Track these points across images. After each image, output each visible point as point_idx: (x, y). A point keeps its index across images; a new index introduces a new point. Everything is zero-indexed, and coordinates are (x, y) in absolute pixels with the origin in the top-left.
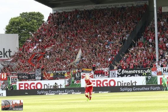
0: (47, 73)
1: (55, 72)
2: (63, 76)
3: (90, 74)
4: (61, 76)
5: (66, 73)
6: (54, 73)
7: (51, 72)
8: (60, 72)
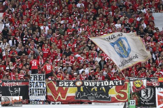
0: (58, 85)
1: (83, 85)
2: (103, 93)
4: (99, 94)
5: (114, 87)
6: (79, 88)
7: (69, 84)
8: (96, 85)
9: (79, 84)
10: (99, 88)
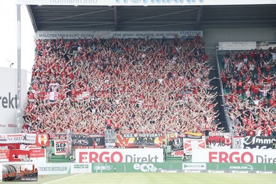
0: (123, 136)
1: (138, 136)
2: (151, 142)
3: (199, 141)
4: (148, 142)
5: (157, 138)
6: (136, 138)
7: (130, 136)
8: (146, 136)
9: (136, 135)
10: (148, 138)
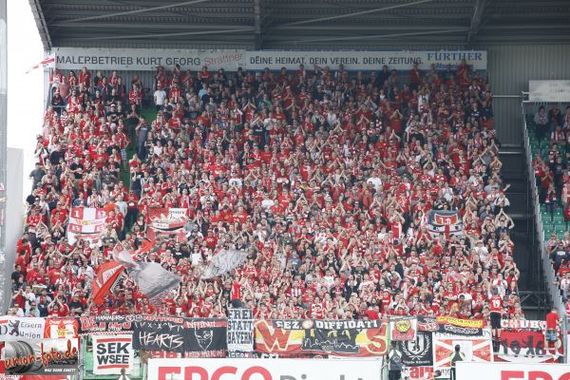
0: (275, 325)
1: (314, 326)
2: (347, 342)
3: (476, 342)
4: (339, 342)
5: (365, 331)
6: (308, 331)
7: (292, 325)
8: (335, 327)
9: (307, 324)
10: (339, 331)
